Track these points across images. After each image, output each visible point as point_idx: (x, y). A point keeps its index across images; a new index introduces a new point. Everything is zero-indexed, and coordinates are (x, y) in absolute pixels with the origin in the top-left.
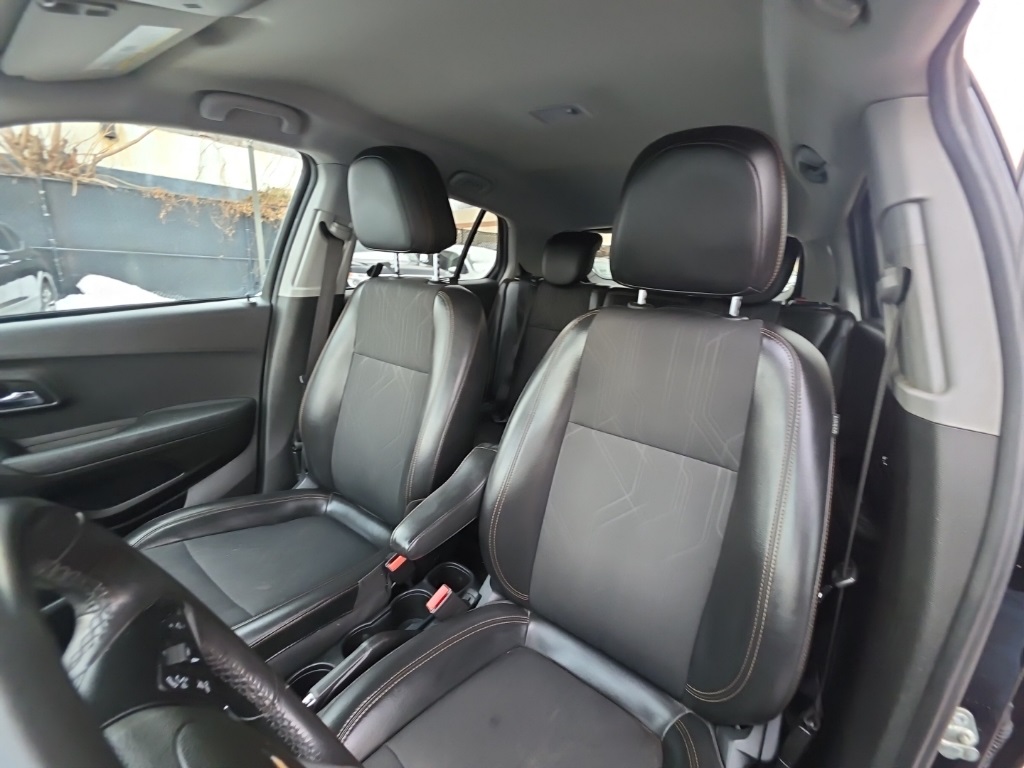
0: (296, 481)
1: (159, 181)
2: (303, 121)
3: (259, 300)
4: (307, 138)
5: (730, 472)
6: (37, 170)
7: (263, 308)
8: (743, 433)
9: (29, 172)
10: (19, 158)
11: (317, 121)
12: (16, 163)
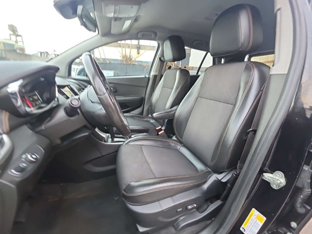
0: (148, 115)
1: (146, 62)
2: (156, 34)
3: (147, 76)
4: (157, 38)
5: (232, 105)
6: (126, 62)
7: (147, 77)
8: (237, 93)
9: (125, 63)
10: (124, 60)
11: (158, 34)
12: (123, 61)
